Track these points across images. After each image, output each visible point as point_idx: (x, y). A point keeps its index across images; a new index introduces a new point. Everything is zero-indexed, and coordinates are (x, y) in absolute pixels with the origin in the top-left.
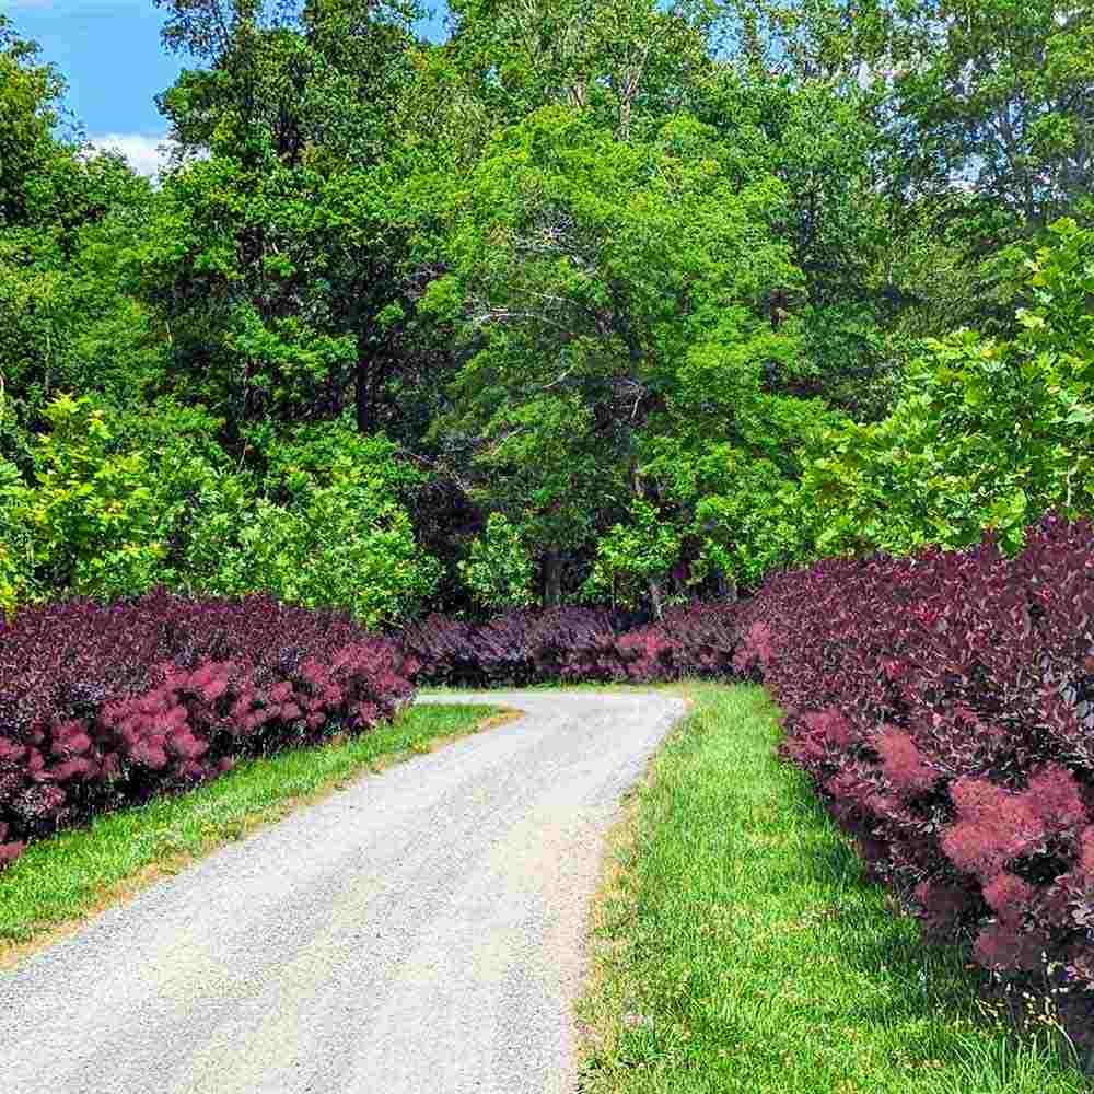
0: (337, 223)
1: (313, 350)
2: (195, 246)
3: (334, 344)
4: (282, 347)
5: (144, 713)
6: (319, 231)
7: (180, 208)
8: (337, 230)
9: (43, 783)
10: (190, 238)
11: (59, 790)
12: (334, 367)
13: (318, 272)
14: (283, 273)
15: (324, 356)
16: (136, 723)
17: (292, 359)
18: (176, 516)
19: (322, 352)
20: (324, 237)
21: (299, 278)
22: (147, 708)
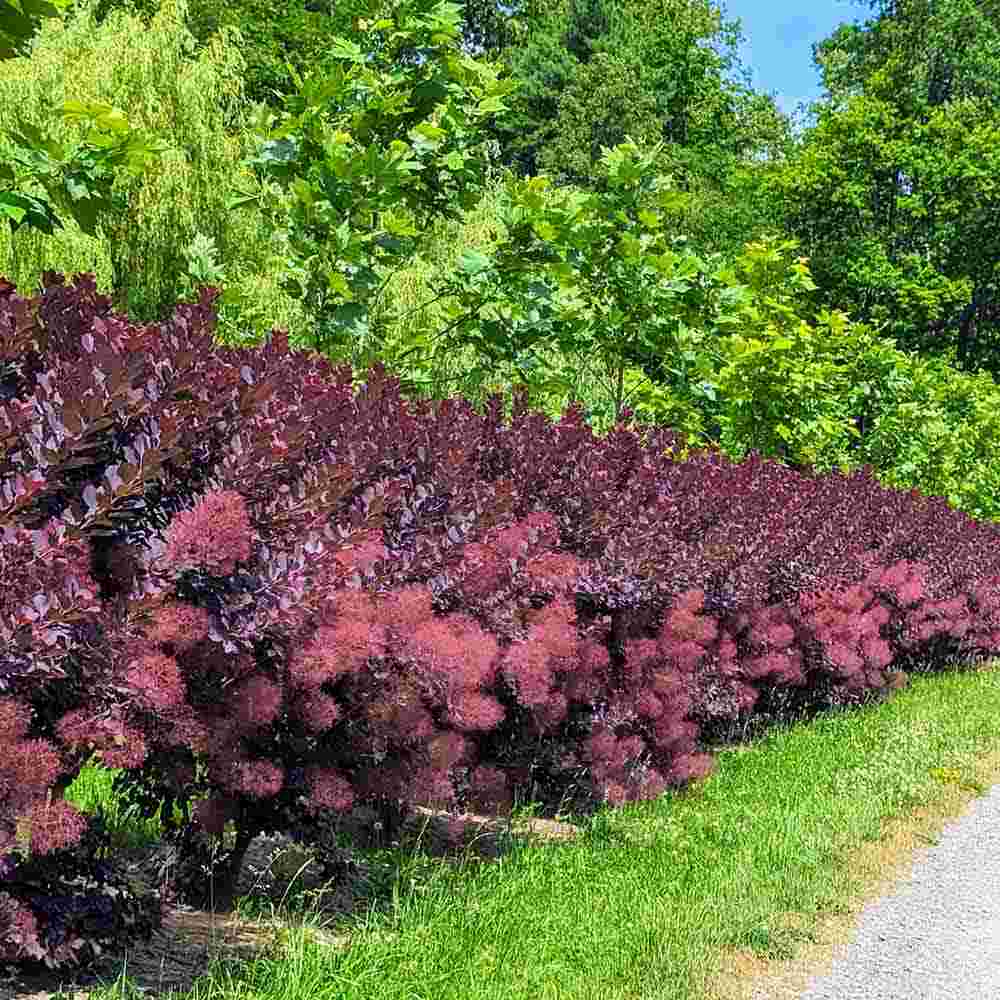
0: (972, 174)
1: (930, 288)
2: (837, 178)
3: (952, 287)
4: (903, 281)
5: (838, 608)
6: (953, 180)
7: (828, 142)
8: (971, 180)
9: (732, 677)
10: (836, 171)
11: (749, 689)
12: (949, 307)
13: (948, 216)
14: (914, 214)
15: (940, 296)
16: (828, 619)
17: (910, 293)
18: (859, 398)
19: (940, 292)
20: (958, 186)
21: (928, 221)
22: (841, 603)
